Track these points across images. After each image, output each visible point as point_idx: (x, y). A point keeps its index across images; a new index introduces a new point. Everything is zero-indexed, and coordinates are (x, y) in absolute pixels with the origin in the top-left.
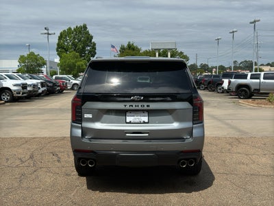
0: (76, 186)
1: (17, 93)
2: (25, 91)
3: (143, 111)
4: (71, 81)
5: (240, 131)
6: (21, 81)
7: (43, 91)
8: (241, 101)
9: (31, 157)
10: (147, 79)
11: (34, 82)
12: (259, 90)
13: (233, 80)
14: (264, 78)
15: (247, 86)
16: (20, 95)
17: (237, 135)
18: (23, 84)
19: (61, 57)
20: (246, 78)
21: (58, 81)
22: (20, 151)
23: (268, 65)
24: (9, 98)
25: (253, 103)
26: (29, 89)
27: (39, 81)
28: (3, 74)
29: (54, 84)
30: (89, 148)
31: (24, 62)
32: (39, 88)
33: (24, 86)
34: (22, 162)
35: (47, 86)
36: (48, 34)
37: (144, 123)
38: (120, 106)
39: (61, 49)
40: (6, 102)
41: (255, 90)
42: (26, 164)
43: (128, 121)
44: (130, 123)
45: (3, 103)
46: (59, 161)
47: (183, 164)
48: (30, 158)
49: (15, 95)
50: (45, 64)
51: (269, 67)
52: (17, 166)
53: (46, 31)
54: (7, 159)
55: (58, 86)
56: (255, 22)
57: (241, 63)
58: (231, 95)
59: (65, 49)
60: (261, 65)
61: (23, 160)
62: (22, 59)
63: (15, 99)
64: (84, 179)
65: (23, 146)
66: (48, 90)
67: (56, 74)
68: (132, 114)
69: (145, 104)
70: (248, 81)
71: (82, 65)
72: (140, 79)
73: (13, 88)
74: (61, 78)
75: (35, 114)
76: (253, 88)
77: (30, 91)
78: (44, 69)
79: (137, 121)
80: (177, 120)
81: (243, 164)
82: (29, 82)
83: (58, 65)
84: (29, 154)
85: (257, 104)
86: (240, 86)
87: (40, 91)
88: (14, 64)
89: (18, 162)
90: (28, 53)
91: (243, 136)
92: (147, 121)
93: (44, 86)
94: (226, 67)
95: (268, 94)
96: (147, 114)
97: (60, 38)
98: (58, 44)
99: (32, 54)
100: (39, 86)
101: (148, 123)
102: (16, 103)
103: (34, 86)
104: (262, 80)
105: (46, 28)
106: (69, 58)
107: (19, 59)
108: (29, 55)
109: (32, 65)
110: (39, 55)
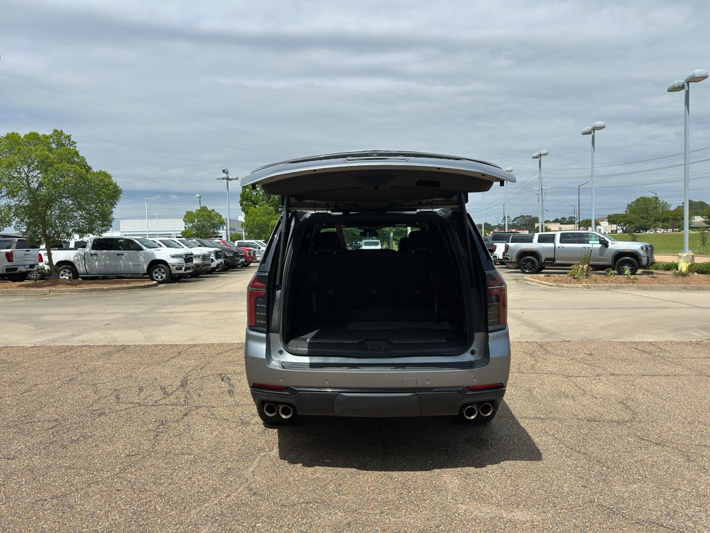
0: (260, 450)
1: (177, 269)
2: (190, 264)
5: (540, 330)
6: (185, 250)
7: (218, 265)
8: (527, 277)
9: (184, 384)
10: (376, 244)
11: (204, 250)
12: (553, 260)
13: (511, 245)
14: (561, 242)
15: (534, 253)
16: (182, 271)
17: (537, 337)
18: (186, 255)
19: (247, 213)
20: (531, 241)
21: (240, 249)
22: (167, 371)
23: (556, 221)
24: (164, 275)
25: (547, 280)
26: (195, 261)
27: (213, 250)
28: (156, 239)
29: (236, 254)
30: (281, 382)
31: (192, 222)
32: (212, 260)
33: (188, 258)
34: (167, 394)
35: (226, 257)
36: (228, 179)
39: (247, 200)
40: (160, 282)
41: (547, 259)
42: (172, 399)
45: (155, 285)
46: (231, 393)
47: (470, 413)
48: (182, 386)
49: (175, 271)
50: (222, 223)
51: (558, 225)
52: (156, 404)
53: (224, 175)
54: (141, 389)
55: (242, 257)
56: (540, 155)
57: (515, 219)
58: (508, 268)
59: (253, 202)
60: (546, 222)
61: (169, 390)
62: (189, 217)
63: (174, 278)
64: (273, 434)
65: (173, 361)
66: (226, 263)
67: (240, 238)
70: (535, 245)
72: (366, 244)
73: (170, 261)
74: (247, 245)
75: (202, 302)
76: (544, 256)
77: (197, 265)
78: (222, 232)
81: (567, 396)
82: (198, 251)
83: (243, 225)
84: (180, 377)
85: (555, 281)
86: (523, 254)
87: (214, 265)
88: (180, 226)
89: (158, 395)
90: (199, 208)
91: (549, 340)
93: (220, 258)
94: (493, 225)
95: (570, 265)
98: (242, 196)
99: (204, 209)
100: (213, 257)
102: (176, 284)
103: (205, 257)
104: (558, 244)
105: (224, 171)
106: (260, 214)
107: (185, 216)
108: (200, 211)
109: (203, 226)
110: (213, 210)
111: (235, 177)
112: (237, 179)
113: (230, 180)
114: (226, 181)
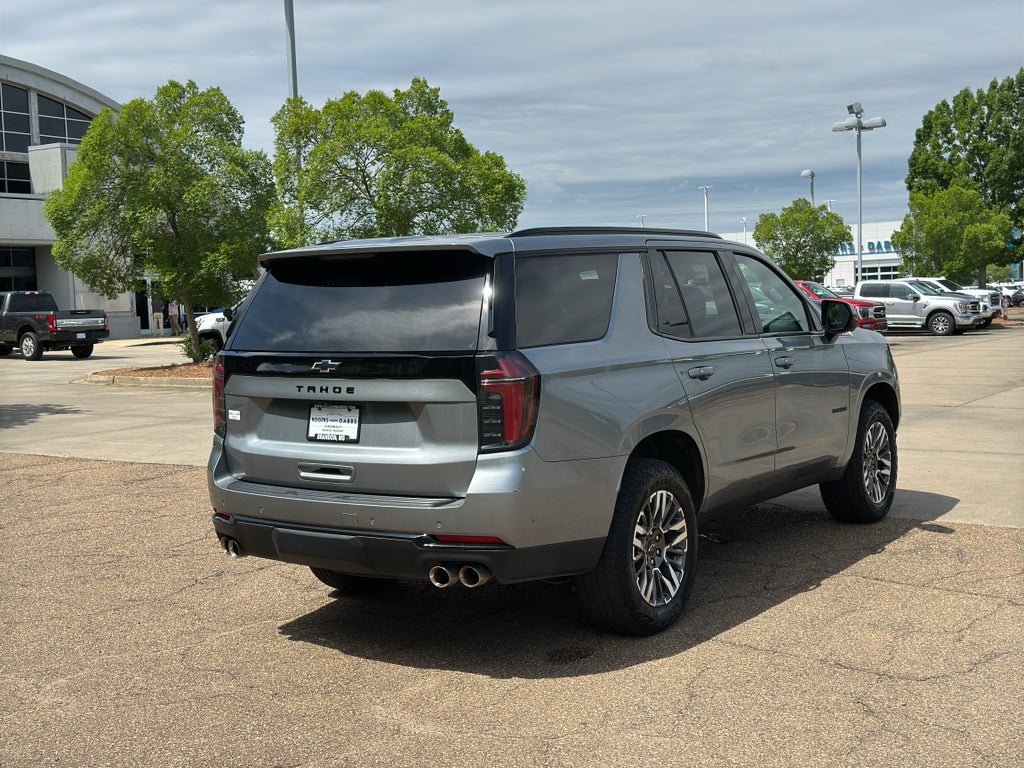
3: (348, 405)
4: (924, 299)
31: (772, 238)
36: (861, 127)
37: (348, 441)
38: (287, 388)
39: (925, 175)
43: (312, 434)
44: (314, 440)
59: (938, 177)
68: (323, 414)
69: (344, 384)
71: (990, 237)
79: (331, 434)
80: (432, 436)
90: (789, 205)
92: (353, 436)
96: (355, 414)
97: (922, 137)
98: (914, 162)
99: (801, 206)
101: (356, 442)
105: (850, 108)
106: (938, 210)
107: (758, 227)
108: (791, 210)
109: (799, 247)
110: (824, 207)
111: (877, 119)
112: (884, 124)
113: (864, 128)
114: (854, 132)
